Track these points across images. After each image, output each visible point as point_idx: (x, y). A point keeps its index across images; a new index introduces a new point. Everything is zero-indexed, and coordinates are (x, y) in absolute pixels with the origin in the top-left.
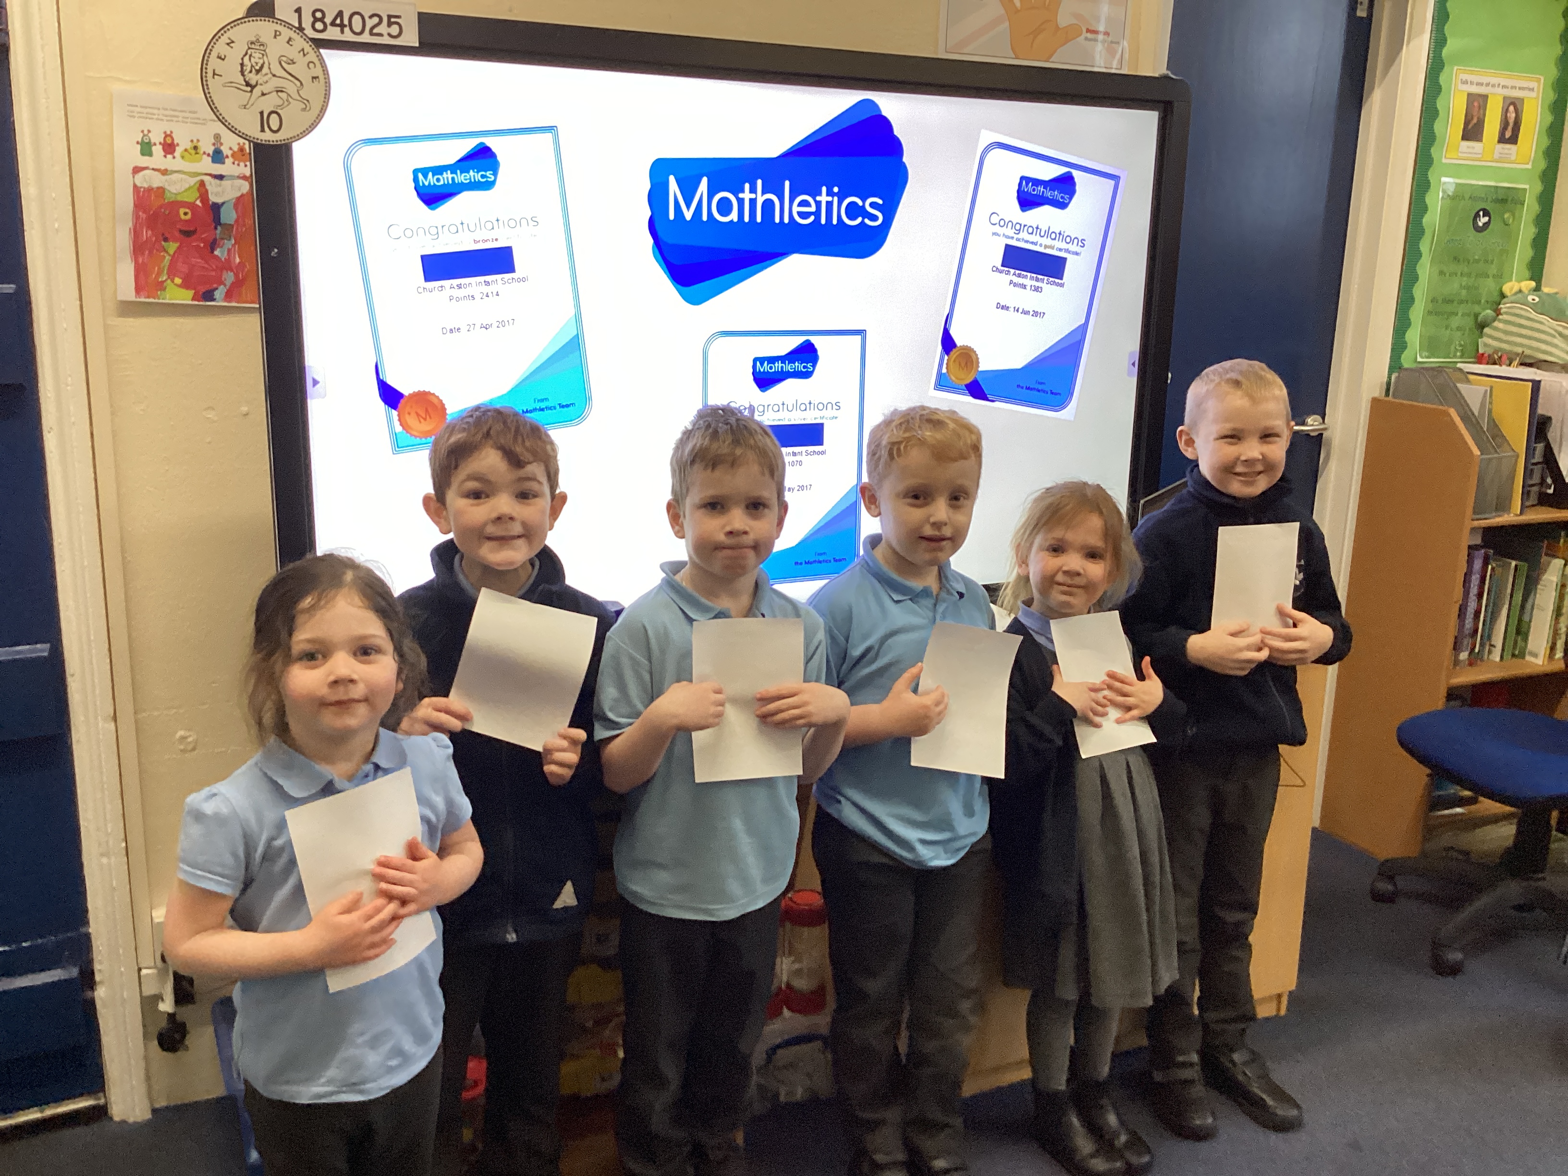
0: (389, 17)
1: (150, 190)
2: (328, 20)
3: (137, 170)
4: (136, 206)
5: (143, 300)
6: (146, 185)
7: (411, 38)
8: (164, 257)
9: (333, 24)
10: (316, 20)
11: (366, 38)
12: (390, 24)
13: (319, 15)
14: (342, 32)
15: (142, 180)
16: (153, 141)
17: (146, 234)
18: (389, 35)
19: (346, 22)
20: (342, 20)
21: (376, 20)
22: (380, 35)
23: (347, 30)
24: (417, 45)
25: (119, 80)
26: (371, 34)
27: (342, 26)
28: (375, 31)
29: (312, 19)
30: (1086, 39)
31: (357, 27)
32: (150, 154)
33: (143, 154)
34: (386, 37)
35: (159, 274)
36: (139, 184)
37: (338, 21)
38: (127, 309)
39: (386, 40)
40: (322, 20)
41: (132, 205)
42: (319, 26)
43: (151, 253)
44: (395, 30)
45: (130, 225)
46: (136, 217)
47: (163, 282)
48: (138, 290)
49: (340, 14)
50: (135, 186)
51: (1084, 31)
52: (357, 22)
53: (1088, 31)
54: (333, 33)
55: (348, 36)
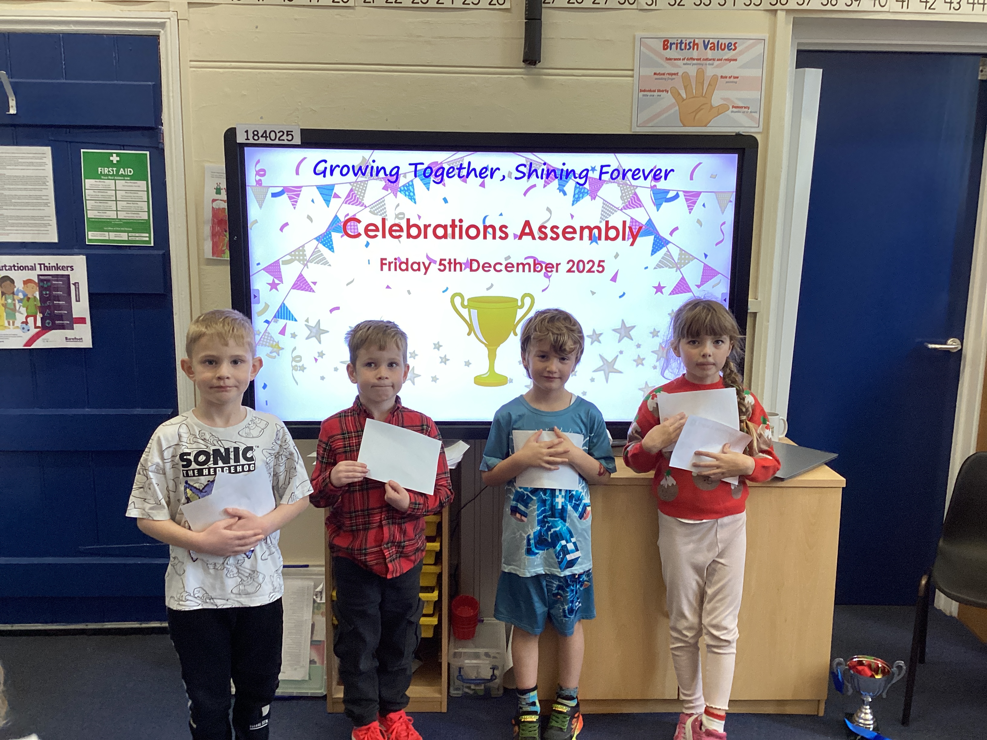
0: (287, 132)
1: (219, 209)
2: (260, 135)
3: (214, 200)
4: (213, 216)
5: (215, 258)
6: (217, 207)
7: (297, 140)
8: (225, 239)
9: (262, 136)
10: (254, 135)
11: (277, 142)
12: (287, 135)
13: (256, 133)
14: (266, 140)
15: (215, 205)
16: (221, 187)
17: (217, 229)
18: (287, 140)
19: (268, 135)
20: (266, 134)
21: (281, 133)
22: (284, 140)
23: (268, 139)
24: (300, 144)
25: (209, 161)
26: (279, 139)
27: (266, 137)
28: (281, 138)
29: (252, 135)
30: (732, 112)
31: (273, 138)
32: (220, 194)
33: (217, 193)
34: (286, 141)
35: (223, 246)
36: (214, 207)
37: (264, 135)
38: (209, 262)
39: (286, 142)
40: (257, 135)
41: (211, 215)
42: (256, 138)
43: (219, 236)
44: (290, 137)
45: (211, 225)
46: (213, 220)
47: (224, 250)
48: (213, 254)
49: (265, 132)
50: (213, 207)
51: (731, 107)
52: (273, 134)
53: (733, 107)
54: (262, 141)
55: (269, 141)
